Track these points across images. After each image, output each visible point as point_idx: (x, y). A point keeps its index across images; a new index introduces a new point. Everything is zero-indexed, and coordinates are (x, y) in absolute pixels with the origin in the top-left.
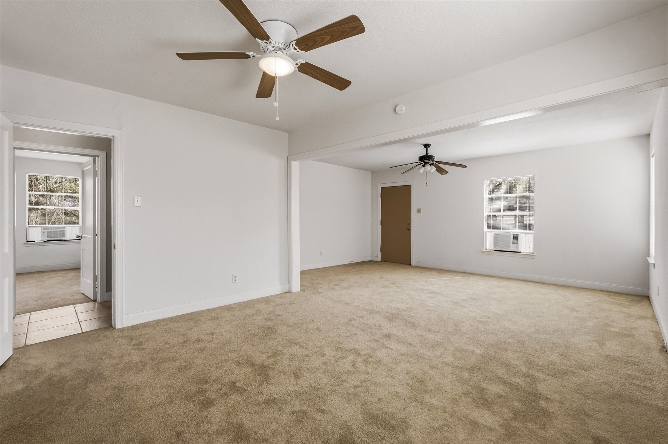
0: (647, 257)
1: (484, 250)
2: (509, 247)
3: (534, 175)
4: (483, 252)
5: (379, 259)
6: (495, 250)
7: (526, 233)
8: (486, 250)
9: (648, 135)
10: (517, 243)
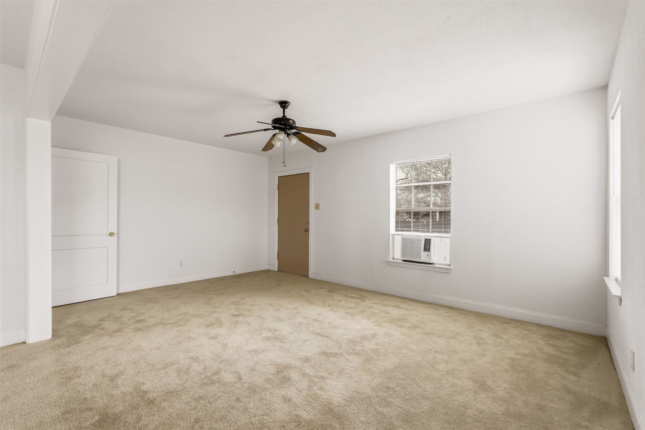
0: (605, 278)
1: (391, 260)
2: (420, 257)
3: (451, 155)
4: (388, 262)
5: (276, 268)
6: (404, 261)
7: (441, 237)
8: (394, 259)
9: (605, 87)
10: (429, 251)
